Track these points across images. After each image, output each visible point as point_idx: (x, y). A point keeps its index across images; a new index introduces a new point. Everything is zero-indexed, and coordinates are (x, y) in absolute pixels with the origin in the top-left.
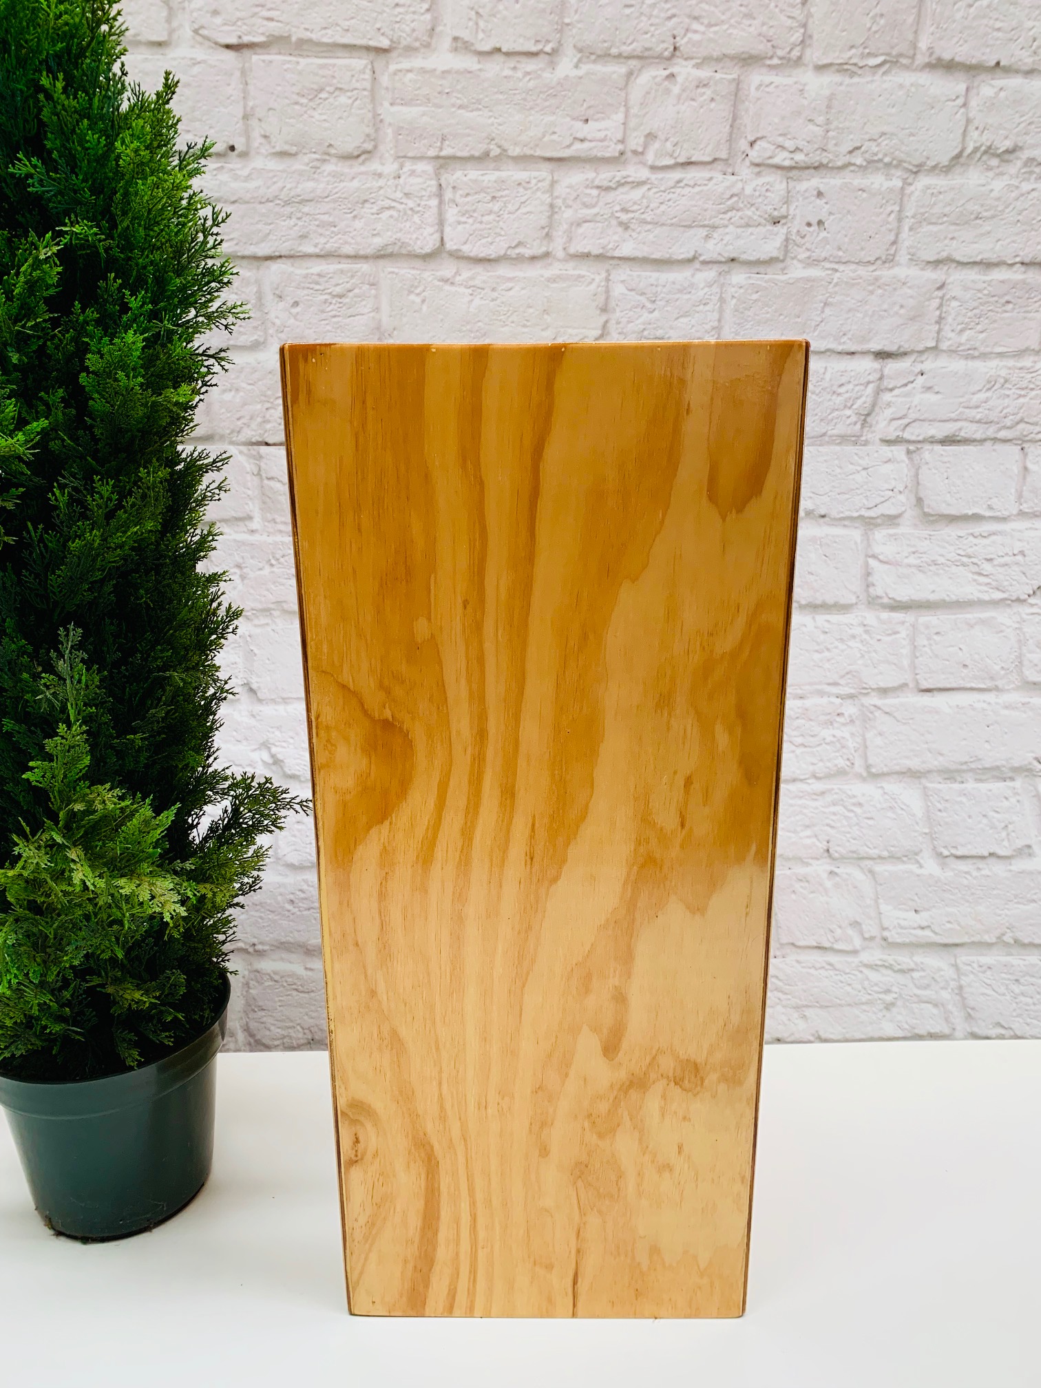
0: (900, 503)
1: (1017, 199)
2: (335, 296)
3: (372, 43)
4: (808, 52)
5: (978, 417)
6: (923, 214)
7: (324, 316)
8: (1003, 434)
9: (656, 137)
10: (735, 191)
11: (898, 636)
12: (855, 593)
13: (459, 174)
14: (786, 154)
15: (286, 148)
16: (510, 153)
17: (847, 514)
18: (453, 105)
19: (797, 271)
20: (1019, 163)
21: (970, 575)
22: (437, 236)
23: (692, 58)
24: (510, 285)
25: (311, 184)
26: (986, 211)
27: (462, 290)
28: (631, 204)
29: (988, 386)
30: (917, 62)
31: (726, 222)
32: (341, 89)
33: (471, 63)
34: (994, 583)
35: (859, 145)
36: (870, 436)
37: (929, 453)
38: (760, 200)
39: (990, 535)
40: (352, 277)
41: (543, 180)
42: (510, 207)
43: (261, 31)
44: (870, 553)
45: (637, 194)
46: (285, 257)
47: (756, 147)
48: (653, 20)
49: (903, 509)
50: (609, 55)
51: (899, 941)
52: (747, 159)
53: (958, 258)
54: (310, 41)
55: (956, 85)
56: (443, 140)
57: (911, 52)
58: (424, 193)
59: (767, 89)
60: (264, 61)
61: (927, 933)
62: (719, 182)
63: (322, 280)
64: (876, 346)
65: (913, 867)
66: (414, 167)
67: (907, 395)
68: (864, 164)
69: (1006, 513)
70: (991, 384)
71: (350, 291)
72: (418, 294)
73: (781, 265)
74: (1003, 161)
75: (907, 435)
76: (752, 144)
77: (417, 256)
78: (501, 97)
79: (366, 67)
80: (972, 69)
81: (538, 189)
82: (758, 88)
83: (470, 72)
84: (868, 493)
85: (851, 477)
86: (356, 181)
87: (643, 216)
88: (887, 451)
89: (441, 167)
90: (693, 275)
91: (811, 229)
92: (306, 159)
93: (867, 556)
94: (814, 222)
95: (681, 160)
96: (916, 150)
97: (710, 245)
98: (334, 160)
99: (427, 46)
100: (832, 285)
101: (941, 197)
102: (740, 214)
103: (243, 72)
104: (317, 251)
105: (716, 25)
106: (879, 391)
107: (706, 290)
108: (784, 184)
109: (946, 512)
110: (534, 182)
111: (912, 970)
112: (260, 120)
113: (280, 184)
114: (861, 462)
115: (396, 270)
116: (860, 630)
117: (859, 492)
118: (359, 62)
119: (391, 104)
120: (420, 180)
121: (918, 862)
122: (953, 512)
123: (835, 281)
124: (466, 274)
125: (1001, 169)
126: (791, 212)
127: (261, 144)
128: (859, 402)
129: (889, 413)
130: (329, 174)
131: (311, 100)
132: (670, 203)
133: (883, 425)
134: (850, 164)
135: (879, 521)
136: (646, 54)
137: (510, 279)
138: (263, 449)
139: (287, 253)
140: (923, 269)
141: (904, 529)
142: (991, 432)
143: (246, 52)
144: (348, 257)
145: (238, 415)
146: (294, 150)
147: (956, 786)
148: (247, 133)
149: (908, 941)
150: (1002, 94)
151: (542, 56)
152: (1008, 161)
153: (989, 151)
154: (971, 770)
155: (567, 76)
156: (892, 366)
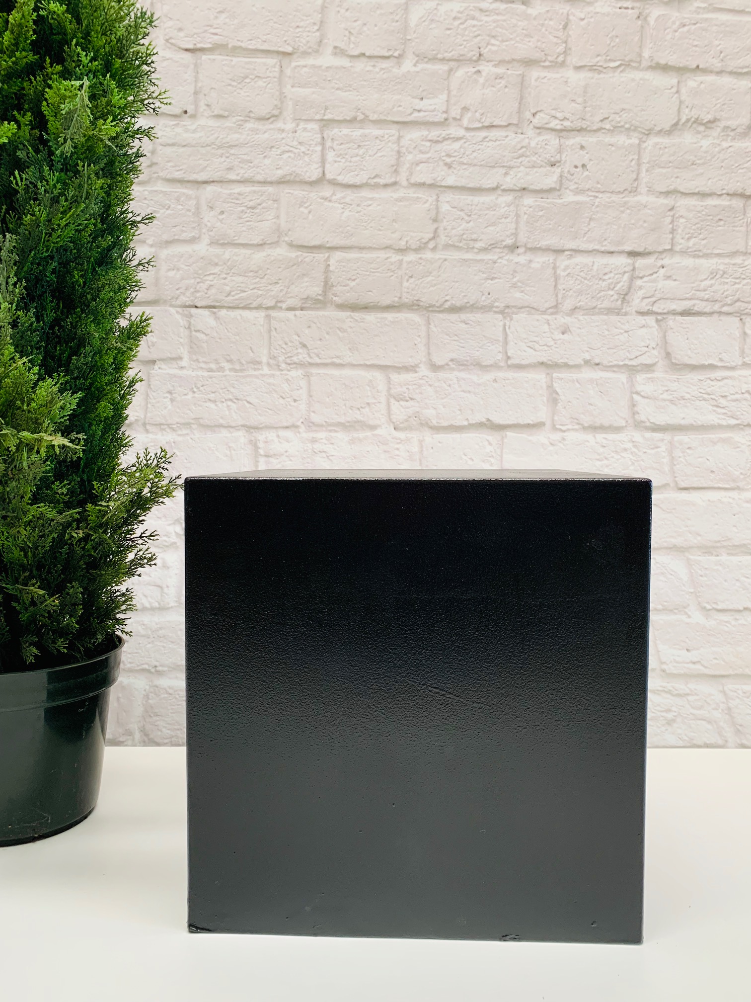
0: (653, 356)
1: (719, 152)
2: (248, 208)
3: (281, 49)
4: (569, 58)
5: (707, 297)
6: (655, 161)
7: (241, 221)
8: (725, 309)
9: (469, 109)
10: (524, 144)
11: (659, 450)
12: (625, 419)
13: (336, 130)
14: (557, 122)
15: (221, 112)
16: (371, 118)
17: (615, 363)
18: (333, 88)
19: (569, 197)
20: (719, 130)
21: (711, 407)
22: (320, 170)
23: (491, 61)
24: (370, 202)
25: (236, 136)
26: (699, 159)
27: (337, 205)
28: (453, 151)
29: (711, 276)
30: (642, 66)
31: (518, 164)
32: (259, 77)
33: (345, 62)
34: (729, 413)
35: (607, 116)
36: (628, 309)
37: (672, 322)
38: (541, 150)
39: (723, 379)
40: (262, 195)
41: (393, 135)
42: (370, 152)
43: (210, 40)
44: (634, 391)
45: (456, 145)
46: (216, 181)
47: (537, 116)
48: (465, 38)
49: (657, 360)
50: (437, 59)
51: (675, 672)
52: (531, 125)
53: (682, 190)
54: (241, 47)
55: (671, 80)
56: (326, 109)
57: (638, 59)
58: (312, 142)
59: (543, 81)
60: (210, 59)
61: (698, 666)
62: (512, 139)
63: (240, 197)
64: (628, 248)
65: (684, 618)
66: (306, 126)
67: (654, 281)
68: (612, 128)
69: (733, 364)
70: (713, 274)
71: (260, 204)
72: (306, 208)
73: (558, 193)
74: (707, 128)
75: (655, 309)
76: (534, 115)
77: (306, 183)
78: (365, 83)
79: (276, 64)
80: (681, 70)
81: (389, 141)
82: (536, 80)
83: (344, 68)
84: (630, 349)
85: (617, 337)
86: (266, 134)
87: (461, 160)
88: (641, 320)
89: (324, 126)
90: (497, 199)
91: (578, 170)
92: (234, 120)
93: (632, 393)
94: (579, 165)
95: (486, 124)
96: (647, 120)
97: (508, 179)
98: (252, 121)
99: (317, 51)
100: (594, 207)
101: (667, 150)
102: (528, 159)
103: (196, 65)
104: (238, 178)
105: (507, 41)
106: (632, 279)
107: (506, 208)
108: (558, 140)
109: (688, 362)
110: (386, 136)
111: (688, 694)
112: (205, 95)
113: (216, 135)
114: (623, 327)
115: (292, 191)
116: (629, 445)
117: (623, 347)
118: (271, 61)
119: (292, 87)
120: (310, 134)
121: (686, 613)
122: (693, 362)
123: (597, 204)
124: (339, 195)
125: (706, 133)
126: (563, 158)
127: (205, 110)
128: (619, 286)
129: (641, 293)
130: (249, 130)
131: (239, 83)
132: (480, 152)
133: (637, 301)
134: (601, 129)
135: (639, 368)
136: (461, 58)
137: (371, 199)
138: (194, 310)
139: (218, 179)
140: (657, 197)
141: (659, 374)
142: (716, 307)
143: (199, 54)
144: (259, 182)
145: (177, 287)
146: (226, 114)
147: (713, 558)
148: (196, 103)
149: (682, 672)
150: (702, 86)
151: (392, 58)
152: (710, 128)
153: (697, 121)
154: (724, 547)
155: (409, 71)
156: (640, 262)
